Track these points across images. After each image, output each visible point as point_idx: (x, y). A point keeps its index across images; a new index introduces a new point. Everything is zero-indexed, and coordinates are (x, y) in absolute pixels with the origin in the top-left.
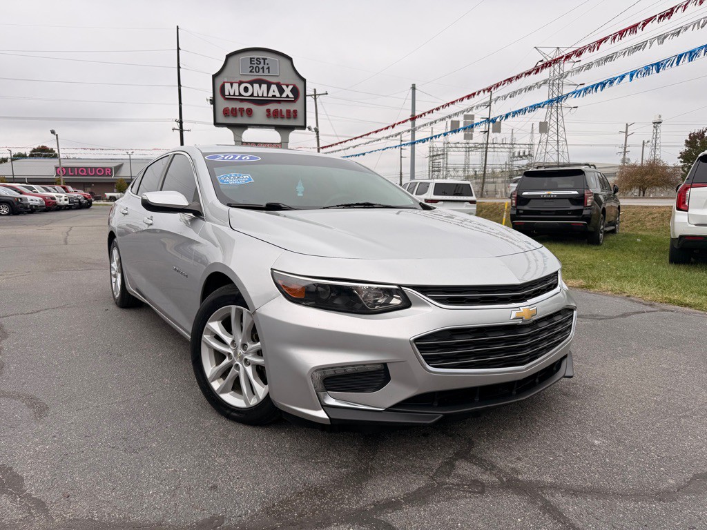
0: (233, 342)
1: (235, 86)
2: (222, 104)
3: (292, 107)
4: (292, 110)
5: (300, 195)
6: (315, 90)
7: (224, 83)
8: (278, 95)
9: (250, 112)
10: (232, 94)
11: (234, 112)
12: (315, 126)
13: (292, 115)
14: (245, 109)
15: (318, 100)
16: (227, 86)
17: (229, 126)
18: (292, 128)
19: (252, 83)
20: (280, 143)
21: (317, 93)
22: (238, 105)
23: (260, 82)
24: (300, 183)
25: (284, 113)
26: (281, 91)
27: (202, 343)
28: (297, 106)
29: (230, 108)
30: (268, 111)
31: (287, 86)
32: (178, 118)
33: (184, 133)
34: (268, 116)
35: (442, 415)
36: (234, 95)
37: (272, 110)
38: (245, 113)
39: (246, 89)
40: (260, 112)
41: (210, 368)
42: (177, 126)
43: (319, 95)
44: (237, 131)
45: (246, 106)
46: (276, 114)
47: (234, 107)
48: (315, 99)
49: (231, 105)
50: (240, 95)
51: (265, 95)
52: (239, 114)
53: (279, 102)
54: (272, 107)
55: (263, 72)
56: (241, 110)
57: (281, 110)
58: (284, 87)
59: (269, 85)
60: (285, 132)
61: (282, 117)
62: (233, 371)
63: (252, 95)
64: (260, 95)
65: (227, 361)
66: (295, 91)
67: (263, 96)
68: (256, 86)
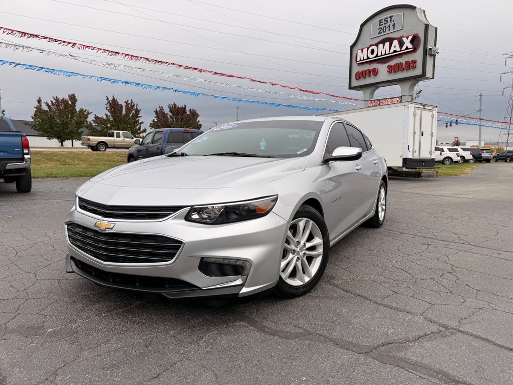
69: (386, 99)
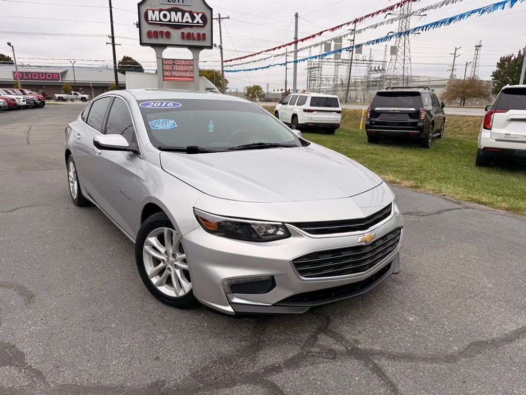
0: (166, 252)
1: (157, 13)
2: (146, 28)
3: (201, 31)
4: (201, 34)
5: (211, 131)
6: (219, 14)
7: (148, 10)
8: (190, 21)
9: (168, 35)
10: (154, 19)
11: (156, 35)
12: (220, 43)
13: (202, 38)
14: (165, 32)
15: (221, 22)
16: (150, 13)
17: (152, 45)
18: (202, 48)
19: (169, 11)
20: (193, 60)
21: (221, 17)
22: (159, 29)
23: (176, 10)
24: (211, 122)
25: (195, 36)
26: (193, 18)
27: (144, 252)
28: (205, 30)
29: (153, 31)
30: (183, 34)
31: (198, 14)
32: (111, 34)
33: (116, 46)
34: (183, 38)
35: (309, 308)
36: (156, 21)
37: (186, 33)
38: (164, 36)
39: (165, 16)
40: (176, 34)
41: (150, 269)
42: (110, 41)
43: (223, 18)
44: (159, 50)
45: (165, 29)
46: (189, 36)
47: (156, 30)
48: (220, 22)
49: (153, 29)
50: (160, 20)
51: (180, 21)
52: (160, 36)
53: (191, 27)
54: (186, 31)
55: (179, 2)
56: (162, 33)
57: (193, 33)
58: (195, 15)
59: (183, 12)
60: (196, 51)
61: (194, 39)
62: (166, 272)
63: (170, 21)
64: (177, 21)
65: (161, 265)
66: (204, 18)
67: (178, 22)
68: (173, 13)
69: (180, 60)
